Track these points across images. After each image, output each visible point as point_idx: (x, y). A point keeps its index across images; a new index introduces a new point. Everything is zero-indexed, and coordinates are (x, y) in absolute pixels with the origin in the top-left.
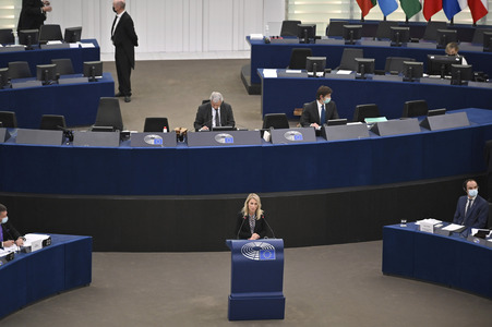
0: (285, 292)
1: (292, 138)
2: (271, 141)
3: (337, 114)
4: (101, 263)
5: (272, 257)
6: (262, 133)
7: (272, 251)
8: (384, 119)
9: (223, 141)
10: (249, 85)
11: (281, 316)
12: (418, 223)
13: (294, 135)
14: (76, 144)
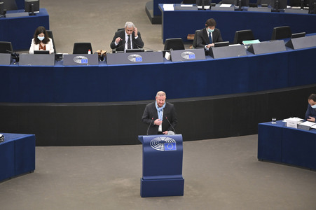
0: (184, 175)
1: (187, 57)
2: (171, 59)
3: (221, 39)
4: (43, 155)
5: (173, 148)
6: (164, 53)
7: (174, 144)
8: (257, 41)
9: (134, 60)
10: (152, 17)
11: (182, 194)
12: (285, 120)
13: (188, 55)
14: (21, 64)
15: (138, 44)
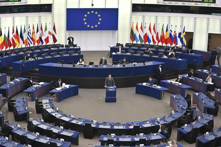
0: (116, 97)
1: (118, 66)
2: (114, 67)
4: (80, 91)
5: (114, 90)
6: (112, 65)
8: (136, 63)
9: (104, 67)
10: (110, 56)
11: (116, 102)
12: (143, 83)
14: (76, 67)
15: (106, 63)
